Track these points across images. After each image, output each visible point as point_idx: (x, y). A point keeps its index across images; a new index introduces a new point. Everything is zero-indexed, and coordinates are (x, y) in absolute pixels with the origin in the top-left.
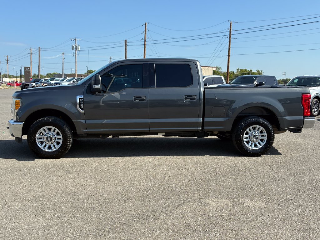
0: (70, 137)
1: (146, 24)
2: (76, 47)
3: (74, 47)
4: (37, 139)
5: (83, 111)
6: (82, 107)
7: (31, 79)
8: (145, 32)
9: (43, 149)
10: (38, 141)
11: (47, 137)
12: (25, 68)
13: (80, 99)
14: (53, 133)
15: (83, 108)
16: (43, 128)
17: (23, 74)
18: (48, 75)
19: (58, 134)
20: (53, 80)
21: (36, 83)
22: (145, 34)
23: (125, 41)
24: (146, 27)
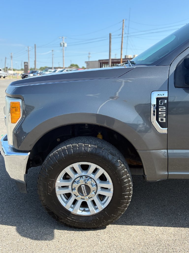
0: (130, 186)
1: (123, 21)
2: (64, 44)
3: (62, 44)
4: (57, 189)
5: (164, 131)
6: (162, 120)
7: (29, 71)
8: (123, 28)
9: (70, 210)
10: (60, 193)
11: (80, 186)
12: (25, 63)
13: (158, 99)
14: (92, 176)
15: (164, 121)
16: (71, 166)
17: (23, 68)
18: (41, 69)
19: (103, 178)
20: (47, 71)
21: (34, 74)
22: (123, 29)
23: (110, 35)
24: (123, 23)
